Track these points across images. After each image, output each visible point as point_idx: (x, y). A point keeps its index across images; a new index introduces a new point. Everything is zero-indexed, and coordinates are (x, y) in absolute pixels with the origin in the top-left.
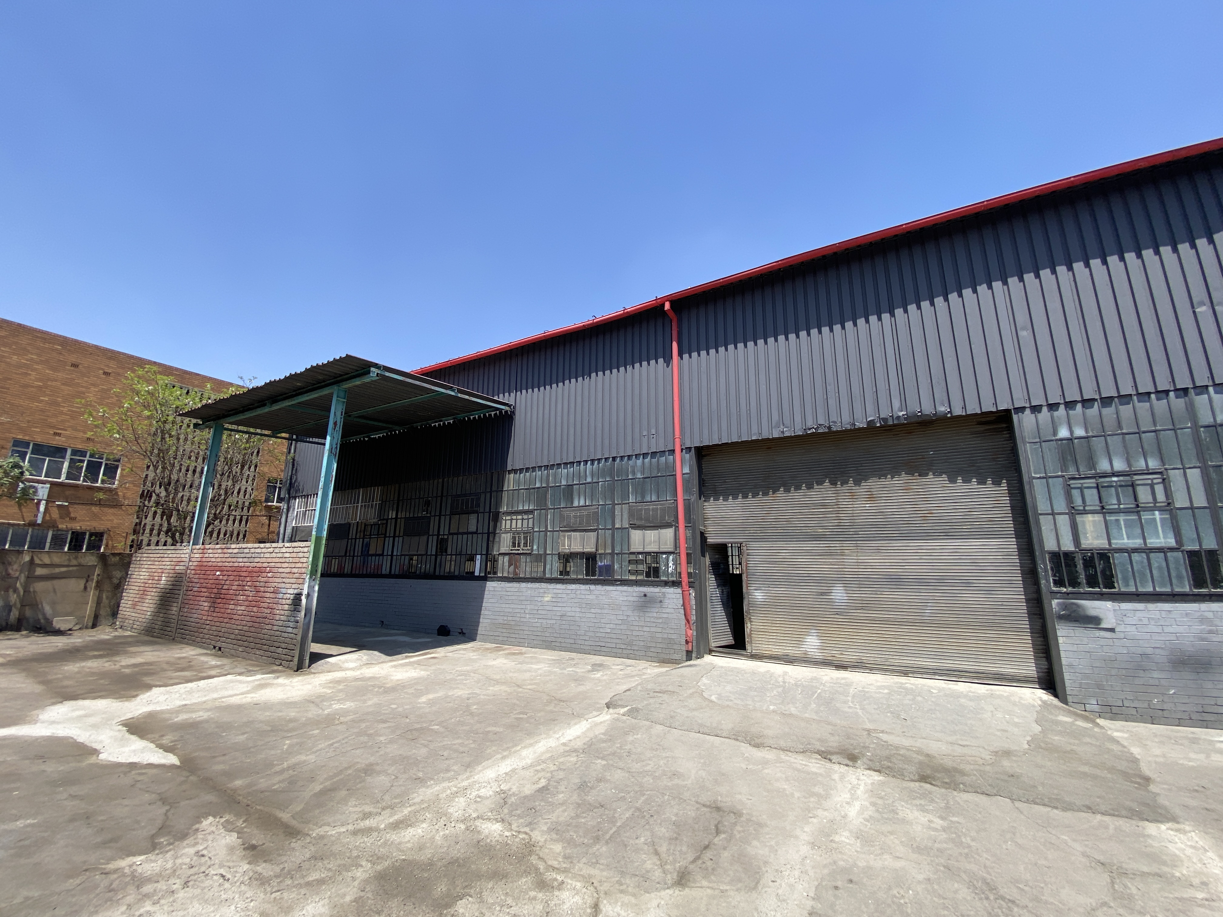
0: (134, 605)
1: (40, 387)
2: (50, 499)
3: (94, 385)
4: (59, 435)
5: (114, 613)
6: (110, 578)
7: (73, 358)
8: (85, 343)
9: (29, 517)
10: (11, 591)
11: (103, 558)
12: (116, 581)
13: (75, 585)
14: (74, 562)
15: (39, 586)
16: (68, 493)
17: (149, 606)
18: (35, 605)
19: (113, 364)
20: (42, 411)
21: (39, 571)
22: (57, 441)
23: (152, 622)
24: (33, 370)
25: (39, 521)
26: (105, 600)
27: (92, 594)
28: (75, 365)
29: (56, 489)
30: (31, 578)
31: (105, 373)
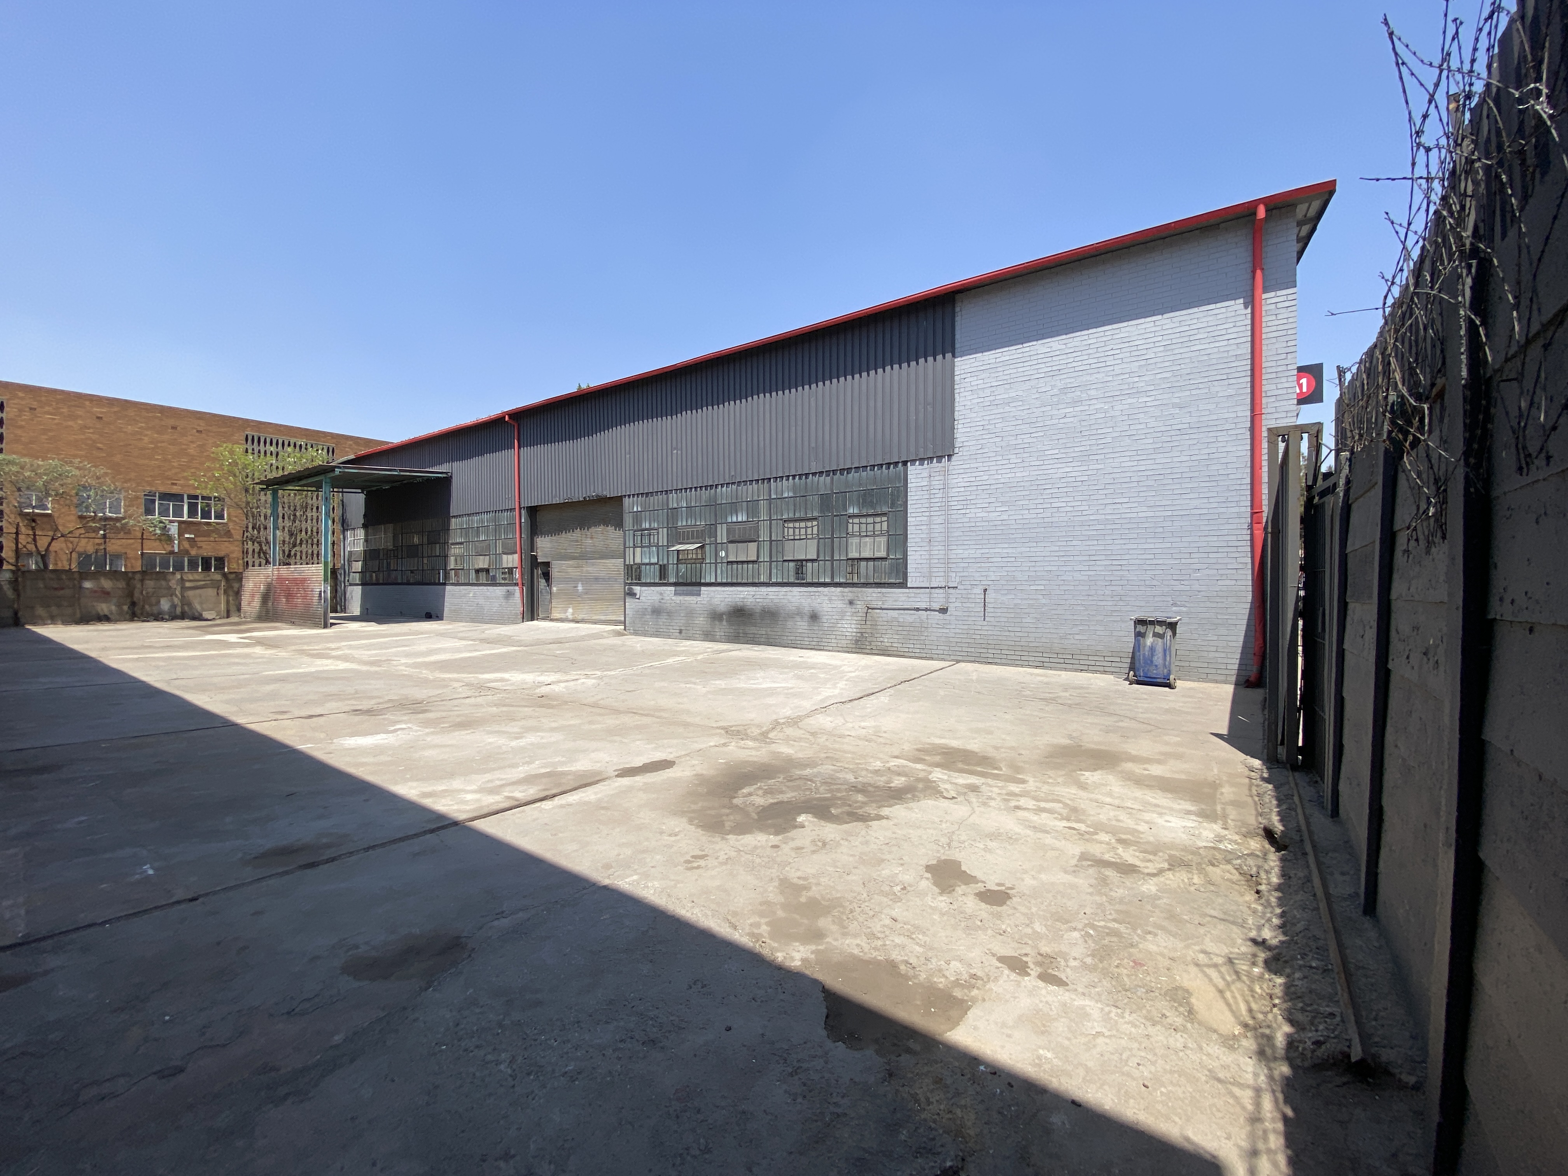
0: (249, 604)
1: (153, 448)
2: (180, 534)
3: (192, 442)
4: (175, 484)
5: (239, 609)
6: (232, 587)
7: (171, 422)
8: (177, 408)
9: (169, 548)
10: (174, 597)
11: (225, 575)
12: (236, 589)
13: (211, 592)
14: (208, 578)
15: (190, 593)
16: (193, 528)
17: (257, 603)
18: (189, 604)
19: (202, 423)
20: (159, 467)
21: (188, 584)
22: (175, 490)
23: (260, 612)
24: (146, 435)
25: (176, 550)
26: (231, 601)
27: (223, 598)
28: (174, 428)
29: (183, 526)
30: (184, 588)
31: (198, 431)
